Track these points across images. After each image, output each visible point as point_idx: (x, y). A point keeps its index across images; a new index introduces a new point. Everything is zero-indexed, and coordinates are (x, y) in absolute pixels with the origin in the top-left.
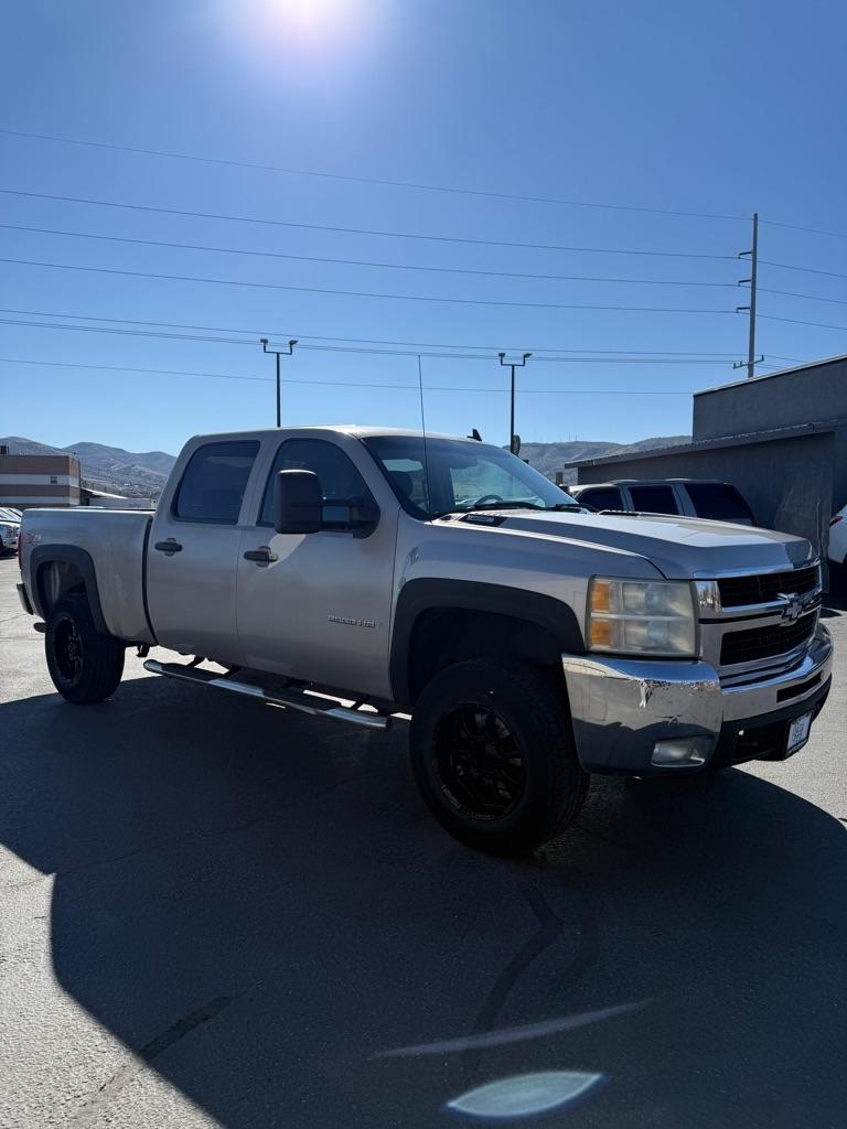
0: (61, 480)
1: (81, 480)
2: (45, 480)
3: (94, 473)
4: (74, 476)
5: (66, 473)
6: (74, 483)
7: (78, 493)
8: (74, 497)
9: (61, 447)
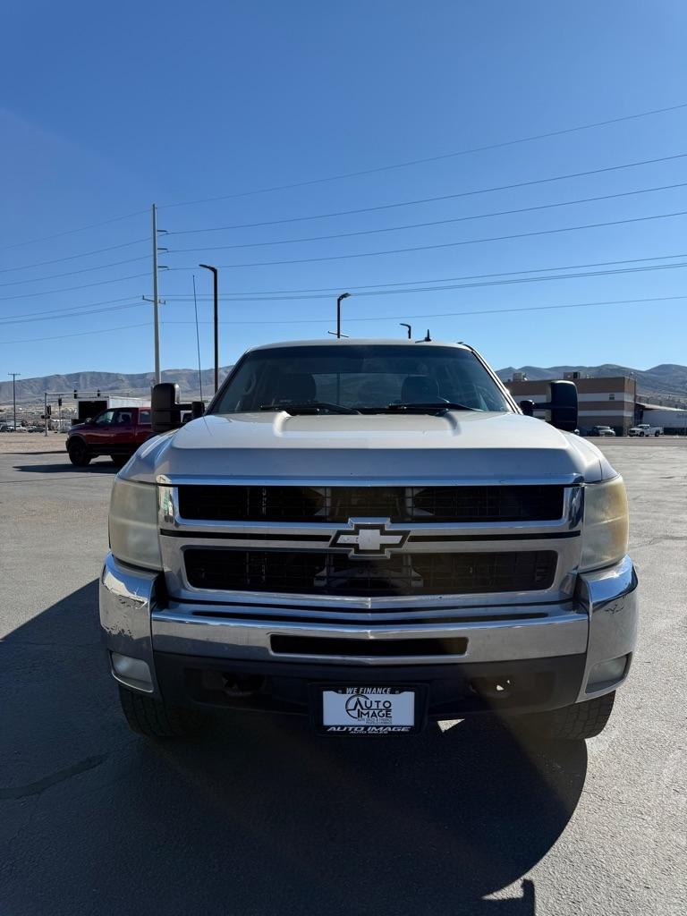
0: (617, 397)
1: (636, 396)
2: (604, 397)
3: (670, 390)
4: (630, 393)
5: (623, 391)
6: (628, 399)
7: (633, 406)
8: (630, 411)
9: (644, 369)
